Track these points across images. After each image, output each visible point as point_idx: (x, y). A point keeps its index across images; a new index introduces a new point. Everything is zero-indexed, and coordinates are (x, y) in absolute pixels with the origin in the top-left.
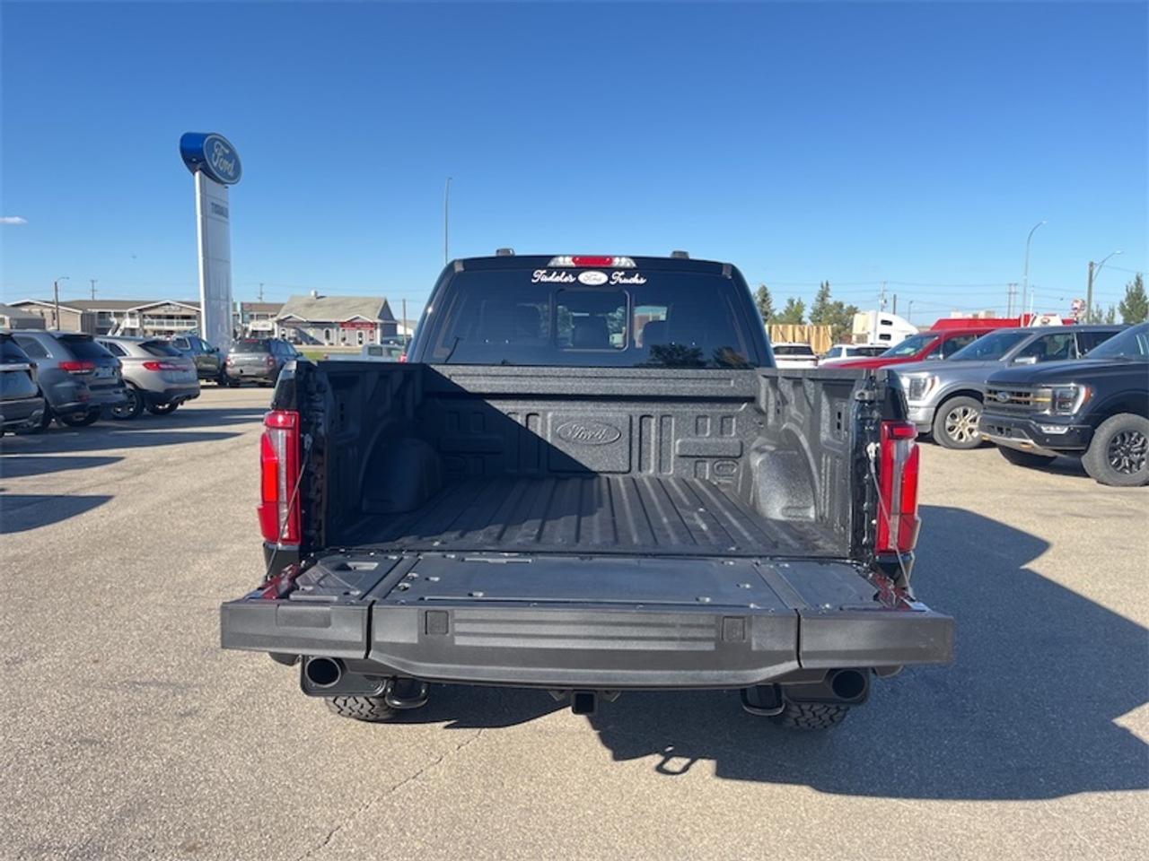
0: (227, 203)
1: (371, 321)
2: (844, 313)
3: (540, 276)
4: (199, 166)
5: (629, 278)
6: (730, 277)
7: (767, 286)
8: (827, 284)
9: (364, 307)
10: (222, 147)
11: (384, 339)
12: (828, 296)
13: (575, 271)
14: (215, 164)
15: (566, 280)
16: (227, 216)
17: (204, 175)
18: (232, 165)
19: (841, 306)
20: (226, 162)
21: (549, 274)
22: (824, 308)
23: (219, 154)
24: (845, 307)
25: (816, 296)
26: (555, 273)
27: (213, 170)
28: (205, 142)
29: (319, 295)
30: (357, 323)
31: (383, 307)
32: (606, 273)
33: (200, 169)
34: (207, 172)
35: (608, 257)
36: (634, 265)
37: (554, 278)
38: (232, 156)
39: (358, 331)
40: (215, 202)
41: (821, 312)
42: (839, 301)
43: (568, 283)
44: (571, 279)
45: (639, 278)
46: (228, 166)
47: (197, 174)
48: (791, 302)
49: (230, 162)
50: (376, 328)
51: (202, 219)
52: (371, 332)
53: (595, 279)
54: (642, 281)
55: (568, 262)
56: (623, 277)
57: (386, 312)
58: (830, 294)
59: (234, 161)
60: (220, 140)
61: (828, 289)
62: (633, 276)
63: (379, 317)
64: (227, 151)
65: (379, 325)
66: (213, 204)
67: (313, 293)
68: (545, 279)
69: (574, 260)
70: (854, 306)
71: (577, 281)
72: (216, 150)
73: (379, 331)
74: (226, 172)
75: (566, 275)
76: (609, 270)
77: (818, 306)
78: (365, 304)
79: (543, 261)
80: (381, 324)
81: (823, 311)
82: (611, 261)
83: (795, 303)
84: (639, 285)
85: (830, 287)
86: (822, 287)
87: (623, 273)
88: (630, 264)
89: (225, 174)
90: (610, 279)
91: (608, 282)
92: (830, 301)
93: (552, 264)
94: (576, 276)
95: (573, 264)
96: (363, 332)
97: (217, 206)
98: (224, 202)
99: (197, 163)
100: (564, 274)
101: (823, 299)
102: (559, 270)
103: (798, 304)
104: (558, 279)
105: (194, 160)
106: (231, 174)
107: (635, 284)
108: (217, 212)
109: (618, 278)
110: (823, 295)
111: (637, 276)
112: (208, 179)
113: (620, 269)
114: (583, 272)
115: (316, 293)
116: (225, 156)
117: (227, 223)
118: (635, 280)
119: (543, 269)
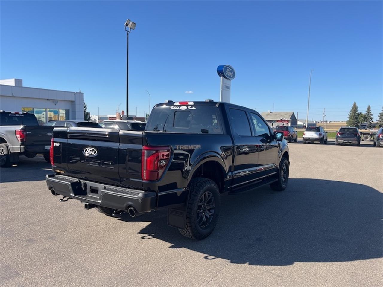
0: (230, 85)
1: (287, 120)
4: (222, 75)
5: (192, 108)
6: (218, 107)
9: (285, 115)
10: (229, 69)
11: (292, 126)
13: (179, 106)
14: (226, 74)
15: (177, 109)
16: (230, 89)
17: (223, 77)
18: (232, 74)
20: (230, 73)
21: (174, 107)
23: (228, 71)
26: (175, 107)
27: (226, 76)
28: (224, 68)
29: (271, 111)
30: (283, 121)
31: (292, 115)
32: (186, 106)
33: (222, 76)
34: (224, 76)
36: (194, 104)
38: (232, 71)
39: (283, 123)
40: (226, 85)
46: (231, 74)
47: (221, 77)
49: (232, 73)
50: (289, 123)
51: (222, 90)
52: (287, 123)
53: (184, 108)
56: (190, 107)
57: (293, 117)
59: (233, 72)
60: (229, 67)
62: (193, 107)
63: (290, 119)
64: (231, 70)
65: (290, 121)
66: (225, 86)
67: (269, 111)
68: (173, 108)
69: (179, 103)
71: (180, 109)
72: (227, 70)
73: (290, 123)
74: (230, 76)
75: (178, 107)
76: (187, 106)
78: (286, 114)
79: (173, 103)
80: (291, 121)
82: (188, 103)
84: (194, 110)
87: (190, 106)
88: (192, 104)
89: (230, 77)
90: (187, 108)
93: (175, 104)
95: (179, 104)
96: (284, 123)
97: (227, 86)
98: (228, 85)
99: (222, 74)
104: (176, 108)
105: (220, 73)
106: (232, 76)
108: (226, 88)
109: (189, 108)
111: (194, 107)
112: (224, 78)
113: (190, 105)
114: (181, 106)
115: (270, 111)
116: (230, 71)
117: (230, 91)
118: (193, 108)
119: (173, 105)
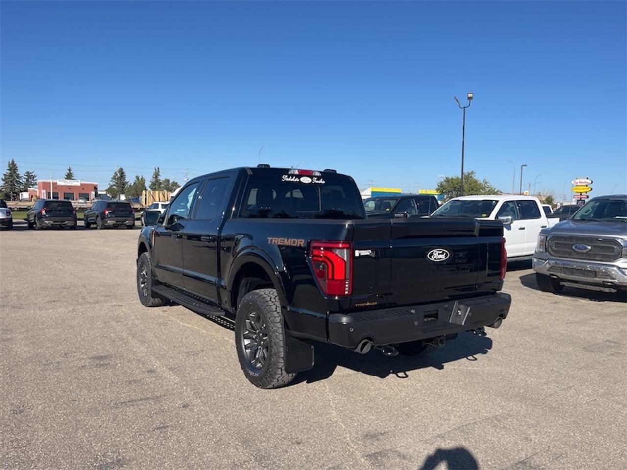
2: (171, 185)
3: (285, 178)
5: (319, 180)
7: (123, 168)
8: (158, 169)
12: (159, 175)
13: (299, 176)
15: (296, 180)
19: (169, 181)
21: (289, 177)
22: (157, 182)
24: (171, 182)
25: (152, 175)
26: (291, 177)
35: (311, 171)
36: (321, 175)
37: (290, 179)
41: (155, 184)
42: (167, 178)
43: (297, 182)
44: (297, 180)
45: (323, 180)
48: (137, 178)
53: (306, 180)
54: (324, 182)
55: (297, 173)
56: (317, 180)
58: (160, 174)
61: (159, 172)
68: (287, 179)
69: (298, 172)
70: (176, 181)
71: (300, 181)
75: (296, 178)
76: (311, 177)
77: (154, 180)
79: (285, 171)
81: (157, 183)
82: (312, 173)
83: (140, 178)
84: (323, 184)
85: (160, 170)
86: (156, 170)
87: (316, 178)
88: (318, 174)
90: (312, 181)
91: (311, 182)
92: (162, 178)
93: (290, 173)
94: (299, 178)
100: (294, 178)
101: (156, 177)
102: (293, 176)
103: (141, 179)
104: (293, 180)
107: (321, 183)
109: (315, 180)
110: (157, 175)
111: (322, 179)
113: (316, 177)
118: (321, 181)
119: (286, 175)
